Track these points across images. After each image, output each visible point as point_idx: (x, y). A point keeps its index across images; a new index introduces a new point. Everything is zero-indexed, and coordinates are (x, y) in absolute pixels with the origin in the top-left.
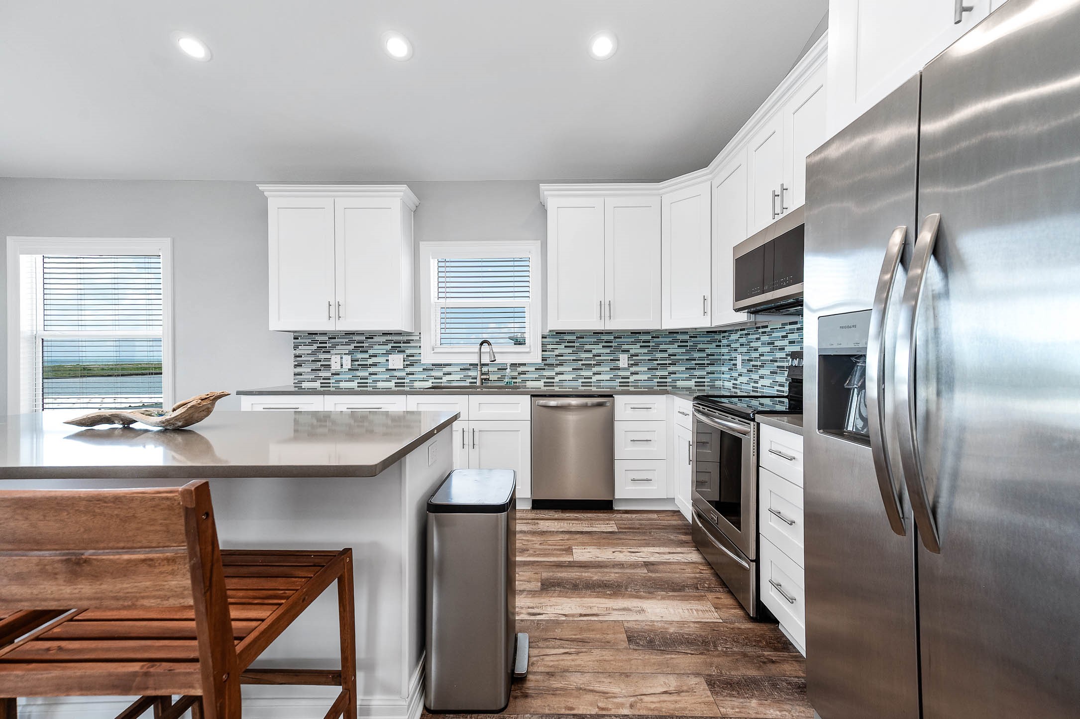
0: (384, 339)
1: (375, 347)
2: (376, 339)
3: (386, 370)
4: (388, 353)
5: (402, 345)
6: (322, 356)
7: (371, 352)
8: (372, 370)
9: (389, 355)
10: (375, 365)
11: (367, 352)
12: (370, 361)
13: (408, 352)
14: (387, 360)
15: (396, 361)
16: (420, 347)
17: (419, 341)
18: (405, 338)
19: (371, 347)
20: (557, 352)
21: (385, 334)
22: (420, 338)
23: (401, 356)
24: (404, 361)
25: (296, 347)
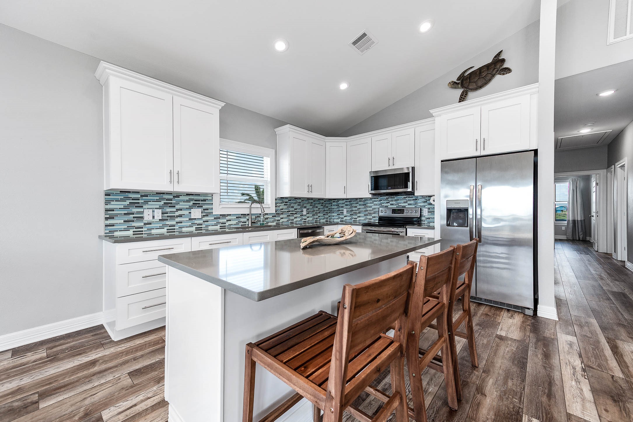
0: (187, 198)
1: (181, 203)
2: (181, 198)
3: (189, 219)
4: (190, 208)
5: (200, 202)
6: (135, 210)
7: (178, 207)
8: (178, 219)
9: (192, 209)
10: (180, 216)
11: (175, 207)
12: (177, 214)
13: (205, 207)
14: (190, 213)
15: (196, 213)
16: (212, 204)
17: (212, 200)
18: (202, 198)
19: (178, 203)
20: (281, 208)
21: (188, 195)
22: (212, 198)
23: (200, 210)
24: (202, 213)
25: (107, 202)
